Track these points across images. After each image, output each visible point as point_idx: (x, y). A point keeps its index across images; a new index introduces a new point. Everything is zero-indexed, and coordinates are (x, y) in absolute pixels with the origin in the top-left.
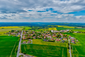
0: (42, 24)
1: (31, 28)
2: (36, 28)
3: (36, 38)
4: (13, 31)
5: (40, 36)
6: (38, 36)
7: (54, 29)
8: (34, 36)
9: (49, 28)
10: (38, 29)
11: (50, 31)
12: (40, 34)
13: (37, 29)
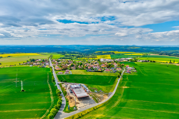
0: (84, 49)
1: (63, 56)
2: (72, 56)
3: (77, 69)
4: (33, 60)
5: (82, 66)
6: (79, 67)
7: (107, 57)
8: (73, 66)
9: (97, 56)
10: (77, 57)
11: (99, 60)
12: (81, 64)
13: (75, 57)
